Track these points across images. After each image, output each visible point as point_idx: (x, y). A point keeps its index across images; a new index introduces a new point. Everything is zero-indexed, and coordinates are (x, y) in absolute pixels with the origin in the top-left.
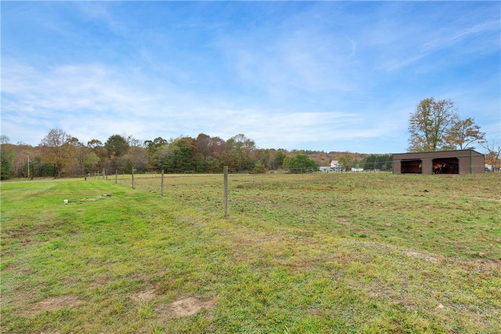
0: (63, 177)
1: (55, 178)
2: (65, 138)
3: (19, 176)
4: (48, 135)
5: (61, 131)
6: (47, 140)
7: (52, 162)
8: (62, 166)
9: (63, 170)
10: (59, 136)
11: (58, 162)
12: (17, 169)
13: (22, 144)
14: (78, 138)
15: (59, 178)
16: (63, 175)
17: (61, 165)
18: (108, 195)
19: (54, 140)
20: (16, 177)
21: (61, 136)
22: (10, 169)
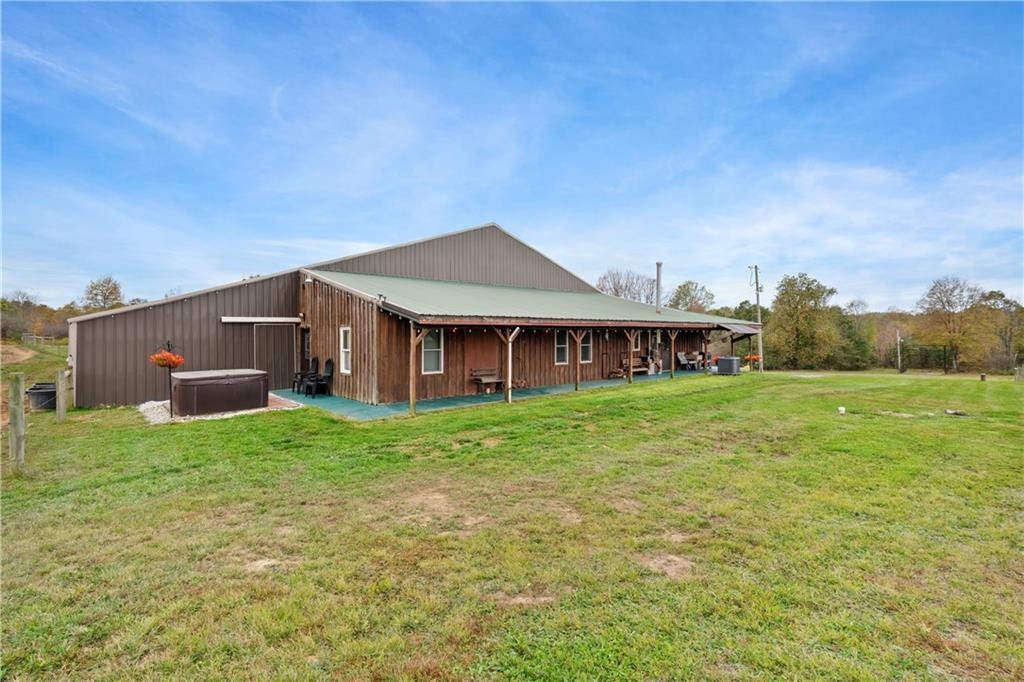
0: (963, 372)
1: (946, 373)
2: (966, 294)
3: (886, 367)
4: (928, 291)
5: (956, 281)
6: (926, 301)
7: (938, 342)
8: (961, 349)
9: (962, 358)
10: (952, 291)
11: (951, 342)
12: (883, 353)
13: (895, 310)
14: (1003, 291)
15: (954, 373)
16: (964, 368)
17: (957, 347)
18: (956, 414)
19: (942, 301)
20: (880, 366)
21: (956, 292)
22: (871, 352)
